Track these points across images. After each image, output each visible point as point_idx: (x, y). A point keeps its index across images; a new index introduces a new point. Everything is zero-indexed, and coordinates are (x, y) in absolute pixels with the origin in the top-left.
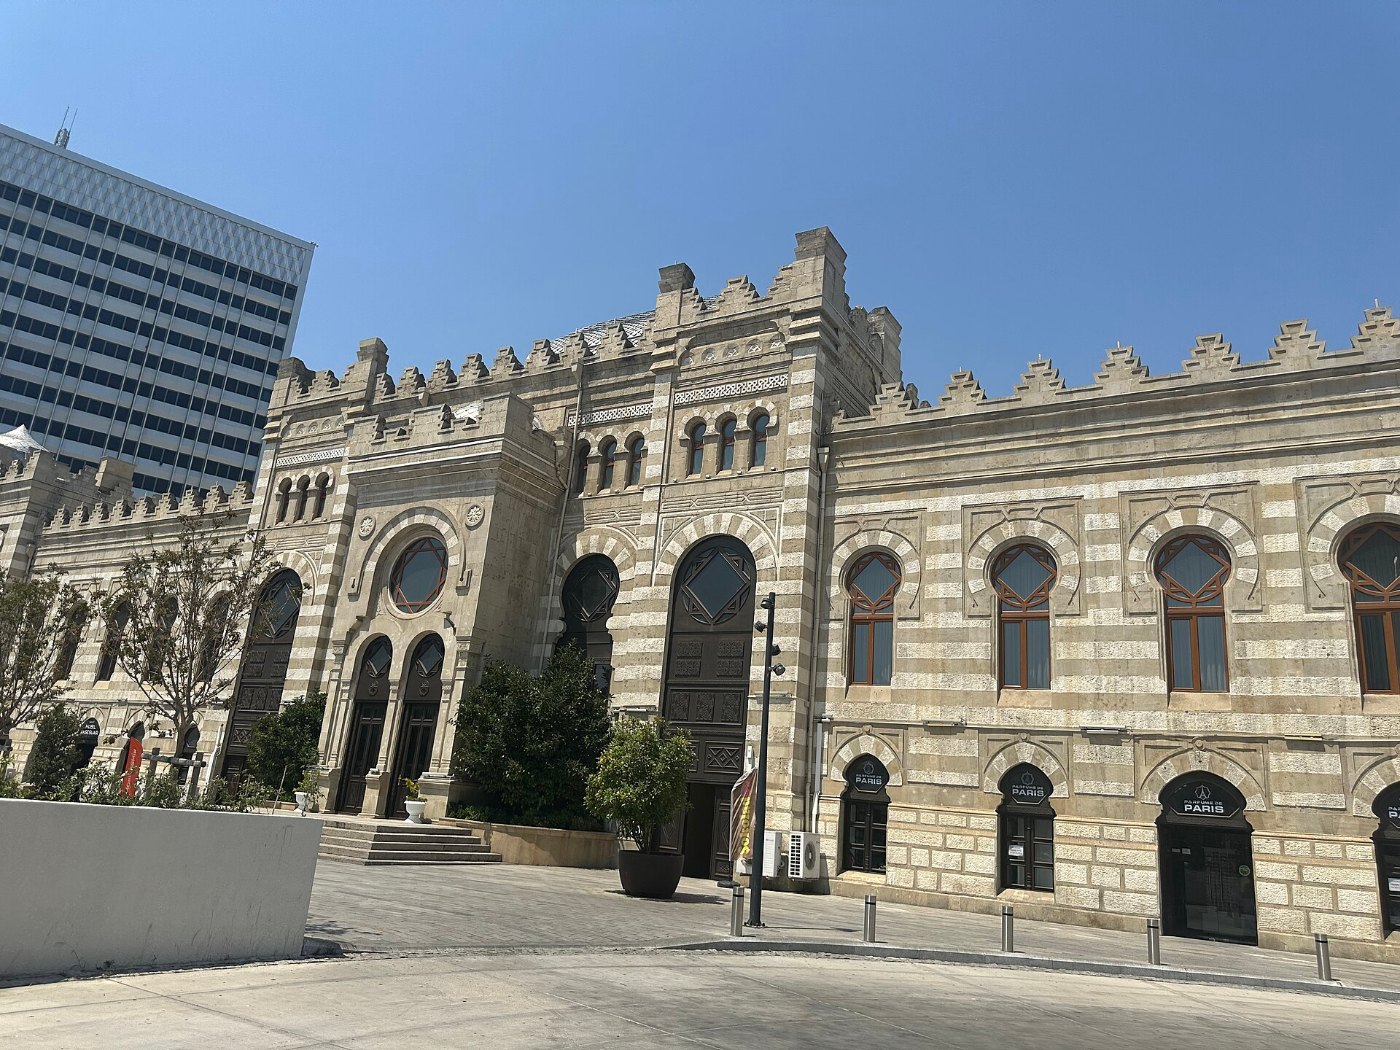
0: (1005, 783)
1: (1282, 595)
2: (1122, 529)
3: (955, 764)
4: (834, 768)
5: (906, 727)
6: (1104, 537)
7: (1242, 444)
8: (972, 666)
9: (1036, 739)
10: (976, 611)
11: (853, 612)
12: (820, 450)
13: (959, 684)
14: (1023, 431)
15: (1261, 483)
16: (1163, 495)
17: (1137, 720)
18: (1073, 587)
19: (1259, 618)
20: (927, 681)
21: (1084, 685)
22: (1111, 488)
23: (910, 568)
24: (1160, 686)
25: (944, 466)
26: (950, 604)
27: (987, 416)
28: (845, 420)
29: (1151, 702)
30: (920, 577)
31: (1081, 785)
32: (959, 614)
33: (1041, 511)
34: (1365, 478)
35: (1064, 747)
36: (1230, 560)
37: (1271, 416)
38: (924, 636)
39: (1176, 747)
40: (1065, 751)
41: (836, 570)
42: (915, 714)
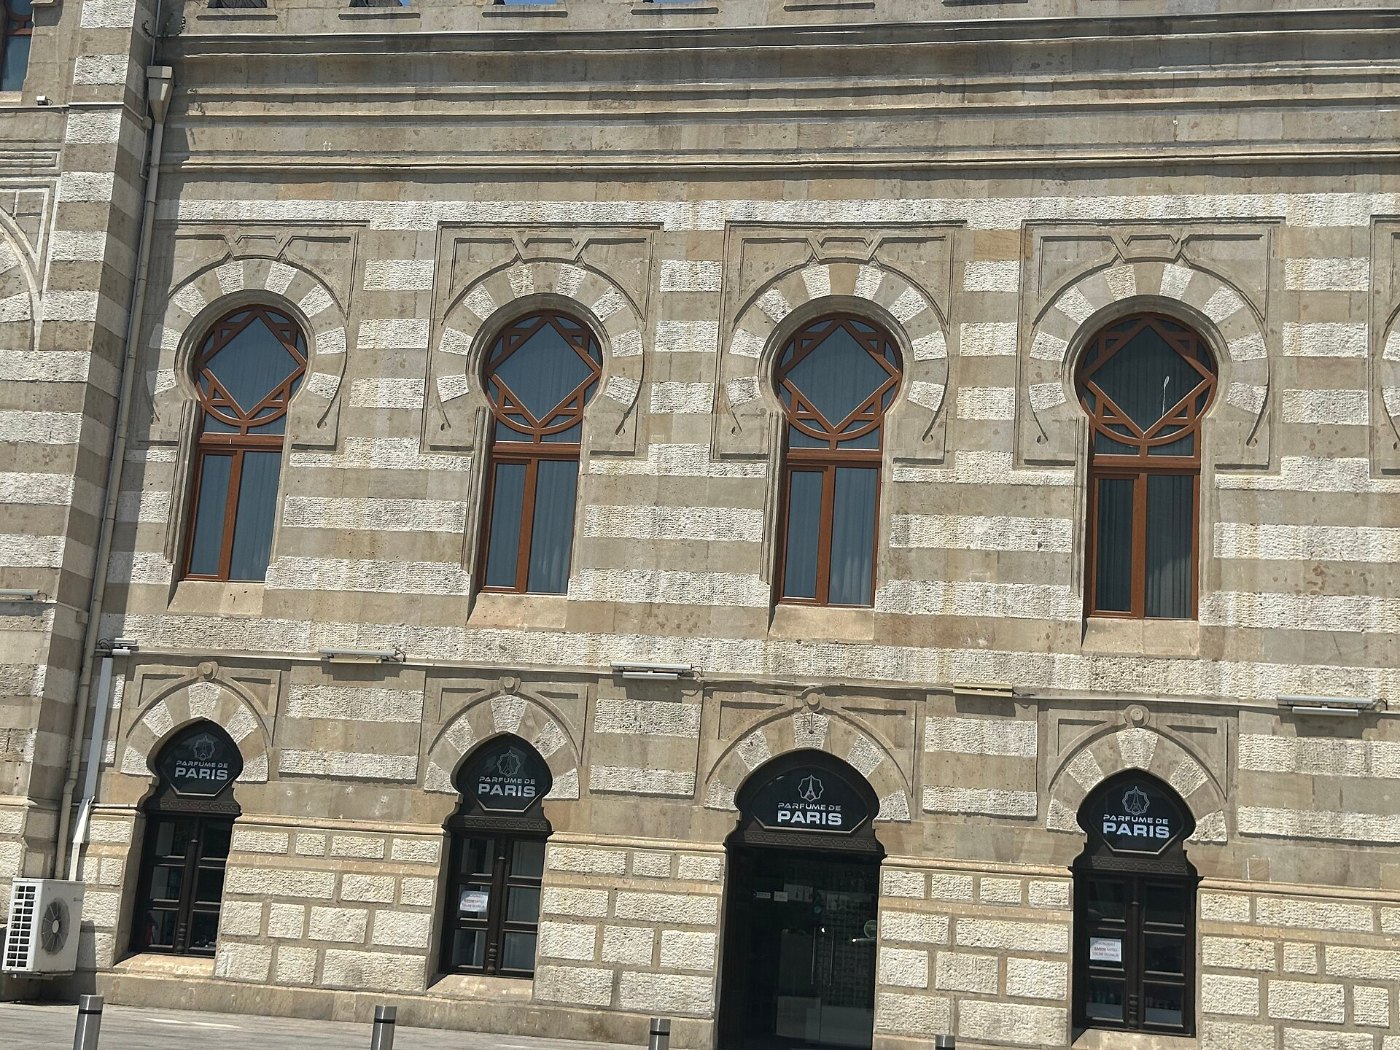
0: (467, 774)
1: (979, 434)
2: (725, 292)
3: (376, 738)
4: (129, 749)
5: (286, 665)
6: (689, 306)
7: (948, 149)
8: (427, 545)
9: (530, 688)
10: (444, 438)
11: (200, 426)
12: (152, 71)
13: (402, 580)
14: (565, 80)
15: (971, 223)
16: (801, 234)
17: (713, 656)
18: (627, 400)
19: (937, 474)
20: (338, 574)
21: (628, 588)
22: (713, 211)
23: (326, 344)
24: (757, 591)
25: (411, 136)
26: (397, 421)
27: (500, 40)
28: (212, 12)
29: (742, 624)
30: (343, 364)
31: (603, 776)
32: (411, 443)
33: (586, 246)
34: (1136, 230)
35: (580, 703)
36: (900, 365)
37: (1002, 100)
38: (341, 483)
39: (774, 706)
40: (581, 711)
41: (171, 338)
42: (309, 639)
